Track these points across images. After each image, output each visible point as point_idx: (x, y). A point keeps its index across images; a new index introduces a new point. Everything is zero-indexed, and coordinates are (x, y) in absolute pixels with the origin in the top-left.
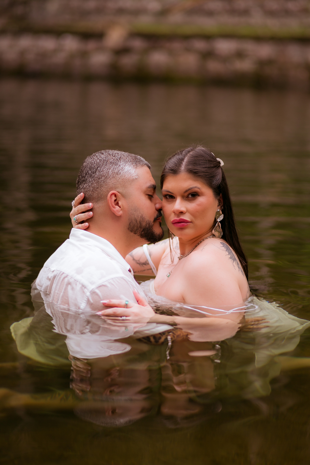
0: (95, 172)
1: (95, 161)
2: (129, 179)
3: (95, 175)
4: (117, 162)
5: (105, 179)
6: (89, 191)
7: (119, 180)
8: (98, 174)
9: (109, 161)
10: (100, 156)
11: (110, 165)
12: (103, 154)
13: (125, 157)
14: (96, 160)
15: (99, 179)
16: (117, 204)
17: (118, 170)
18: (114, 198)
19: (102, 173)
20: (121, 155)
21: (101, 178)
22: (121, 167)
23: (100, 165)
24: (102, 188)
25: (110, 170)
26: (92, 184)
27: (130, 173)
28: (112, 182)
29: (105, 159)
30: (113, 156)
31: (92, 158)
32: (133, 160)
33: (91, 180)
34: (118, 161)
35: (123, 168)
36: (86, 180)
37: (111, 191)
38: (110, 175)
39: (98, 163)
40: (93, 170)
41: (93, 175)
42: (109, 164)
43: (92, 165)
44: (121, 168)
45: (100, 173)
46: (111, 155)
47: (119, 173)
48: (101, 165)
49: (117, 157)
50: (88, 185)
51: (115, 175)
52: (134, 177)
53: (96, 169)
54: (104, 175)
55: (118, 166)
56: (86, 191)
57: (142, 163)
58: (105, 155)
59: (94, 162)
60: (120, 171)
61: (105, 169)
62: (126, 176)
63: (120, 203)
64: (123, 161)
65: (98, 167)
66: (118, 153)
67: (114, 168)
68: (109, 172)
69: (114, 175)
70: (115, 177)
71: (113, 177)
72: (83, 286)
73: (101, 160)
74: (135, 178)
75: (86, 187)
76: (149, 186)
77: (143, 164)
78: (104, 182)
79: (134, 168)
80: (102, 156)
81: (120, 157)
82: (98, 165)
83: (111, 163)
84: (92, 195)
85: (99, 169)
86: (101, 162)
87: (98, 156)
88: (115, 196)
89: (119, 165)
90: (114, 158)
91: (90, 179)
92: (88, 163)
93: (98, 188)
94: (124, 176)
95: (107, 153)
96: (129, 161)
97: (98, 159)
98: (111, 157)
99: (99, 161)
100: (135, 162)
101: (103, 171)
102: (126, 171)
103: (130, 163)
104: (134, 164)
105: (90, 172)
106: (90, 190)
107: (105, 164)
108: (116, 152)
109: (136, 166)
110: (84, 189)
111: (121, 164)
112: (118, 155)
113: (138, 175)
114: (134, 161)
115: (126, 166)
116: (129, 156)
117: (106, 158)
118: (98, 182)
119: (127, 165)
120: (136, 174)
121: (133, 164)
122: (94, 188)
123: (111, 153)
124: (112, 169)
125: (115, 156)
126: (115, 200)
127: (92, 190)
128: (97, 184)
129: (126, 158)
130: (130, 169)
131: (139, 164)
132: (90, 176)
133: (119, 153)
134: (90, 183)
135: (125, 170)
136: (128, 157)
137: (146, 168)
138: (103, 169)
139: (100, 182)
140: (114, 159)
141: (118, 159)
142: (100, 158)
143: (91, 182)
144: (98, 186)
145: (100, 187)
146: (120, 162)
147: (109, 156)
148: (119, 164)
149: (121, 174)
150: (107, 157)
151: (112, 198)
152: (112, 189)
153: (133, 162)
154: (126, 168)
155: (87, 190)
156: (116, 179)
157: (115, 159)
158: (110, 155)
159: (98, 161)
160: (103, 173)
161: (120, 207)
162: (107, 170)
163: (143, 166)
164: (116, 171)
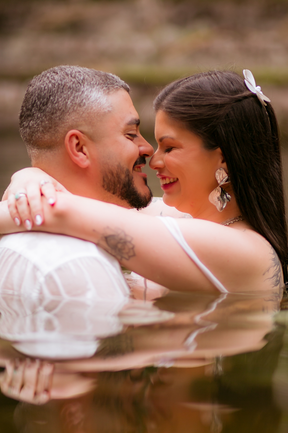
0: (47, 104)
1: (45, 85)
2: (98, 113)
3: (46, 108)
4: (79, 86)
5: (61, 115)
6: (37, 131)
7: (82, 114)
8: (50, 106)
9: (65, 86)
10: (52, 77)
11: (68, 92)
12: (57, 73)
13: (90, 77)
14: (46, 83)
15: (53, 114)
16: (81, 150)
17: (82, 100)
18: (75, 141)
19: (56, 105)
20: (84, 74)
21: (56, 113)
22: (86, 93)
23: (53, 92)
24: (57, 127)
25: (68, 100)
26: (41, 122)
27: (99, 103)
28: (71, 118)
29: (60, 82)
30: (71, 76)
31: (40, 81)
32: (103, 81)
33: (41, 115)
34: (81, 85)
35: (88, 96)
36: (33, 114)
37: (70, 130)
38: (70, 108)
39: (50, 89)
40: (43, 100)
41: (44, 108)
42: (66, 90)
43: (41, 92)
44: (86, 95)
45: (53, 105)
46: (70, 76)
47: (82, 104)
48: (55, 92)
49: (78, 78)
50: (36, 123)
51: (77, 108)
52: (106, 109)
53: (48, 100)
54: (60, 108)
55: (80, 93)
56: (33, 132)
57: (117, 85)
58: (60, 76)
59: (45, 87)
60: (84, 101)
61: (61, 99)
62: (94, 108)
63: (85, 149)
64: (88, 85)
65: (50, 96)
66: (79, 72)
67: (74, 97)
68: (67, 103)
69: (75, 107)
70: (76, 111)
71: (74, 111)
72: (35, 268)
73: (55, 84)
74: (108, 111)
75: (33, 125)
76: (130, 121)
77: (119, 87)
78: (60, 119)
79: (105, 95)
80: (56, 77)
81: (84, 79)
82: (50, 92)
83: (70, 88)
84: (41, 138)
85: (51, 98)
86: (54, 87)
87: (50, 77)
88: (77, 138)
89: (83, 92)
90: (73, 80)
91: (38, 115)
92: (36, 89)
93: (50, 128)
94: (90, 108)
95: (62, 73)
96: (97, 83)
97: (50, 82)
98: (69, 78)
99: (52, 85)
100: (107, 85)
101: (58, 102)
102: (93, 100)
103: (98, 87)
104: (105, 88)
105: (39, 103)
106: (39, 130)
107: (61, 91)
108: (76, 70)
109: (107, 91)
110: (30, 128)
111: (86, 89)
112: (80, 75)
113: (111, 106)
114: (105, 82)
115: (93, 93)
116: (96, 76)
117: (61, 80)
118: (51, 119)
119: (94, 89)
120: (108, 105)
121: (103, 88)
122: (45, 128)
123: (69, 73)
124: (72, 98)
125: (75, 77)
126: (78, 144)
127: (43, 130)
128: (49, 121)
129: (93, 79)
130: (99, 96)
131: (112, 87)
132: (38, 109)
133: (82, 72)
134: (38, 120)
135: (91, 98)
136: (94, 77)
137: (123, 94)
138: (58, 99)
139: (54, 120)
140: (74, 82)
141: (80, 82)
142: (53, 81)
143: (41, 119)
144: (51, 124)
145: (55, 127)
146: (84, 86)
147: (67, 77)
148: (82, 90)
149: (86, 105)
150: (63, 79)
151: (72, 142)
152: (72, 128)
153: (103, 84)
154: (93, 95)
155: (35, 130)
156: (78, 113)
157: (76, 82)
158: (67, 75)
159: (50, 85)
160: (58, 105)
161: (85, 154)
162: (65, 100)
163: (118, 90)
164: (78, 101)
